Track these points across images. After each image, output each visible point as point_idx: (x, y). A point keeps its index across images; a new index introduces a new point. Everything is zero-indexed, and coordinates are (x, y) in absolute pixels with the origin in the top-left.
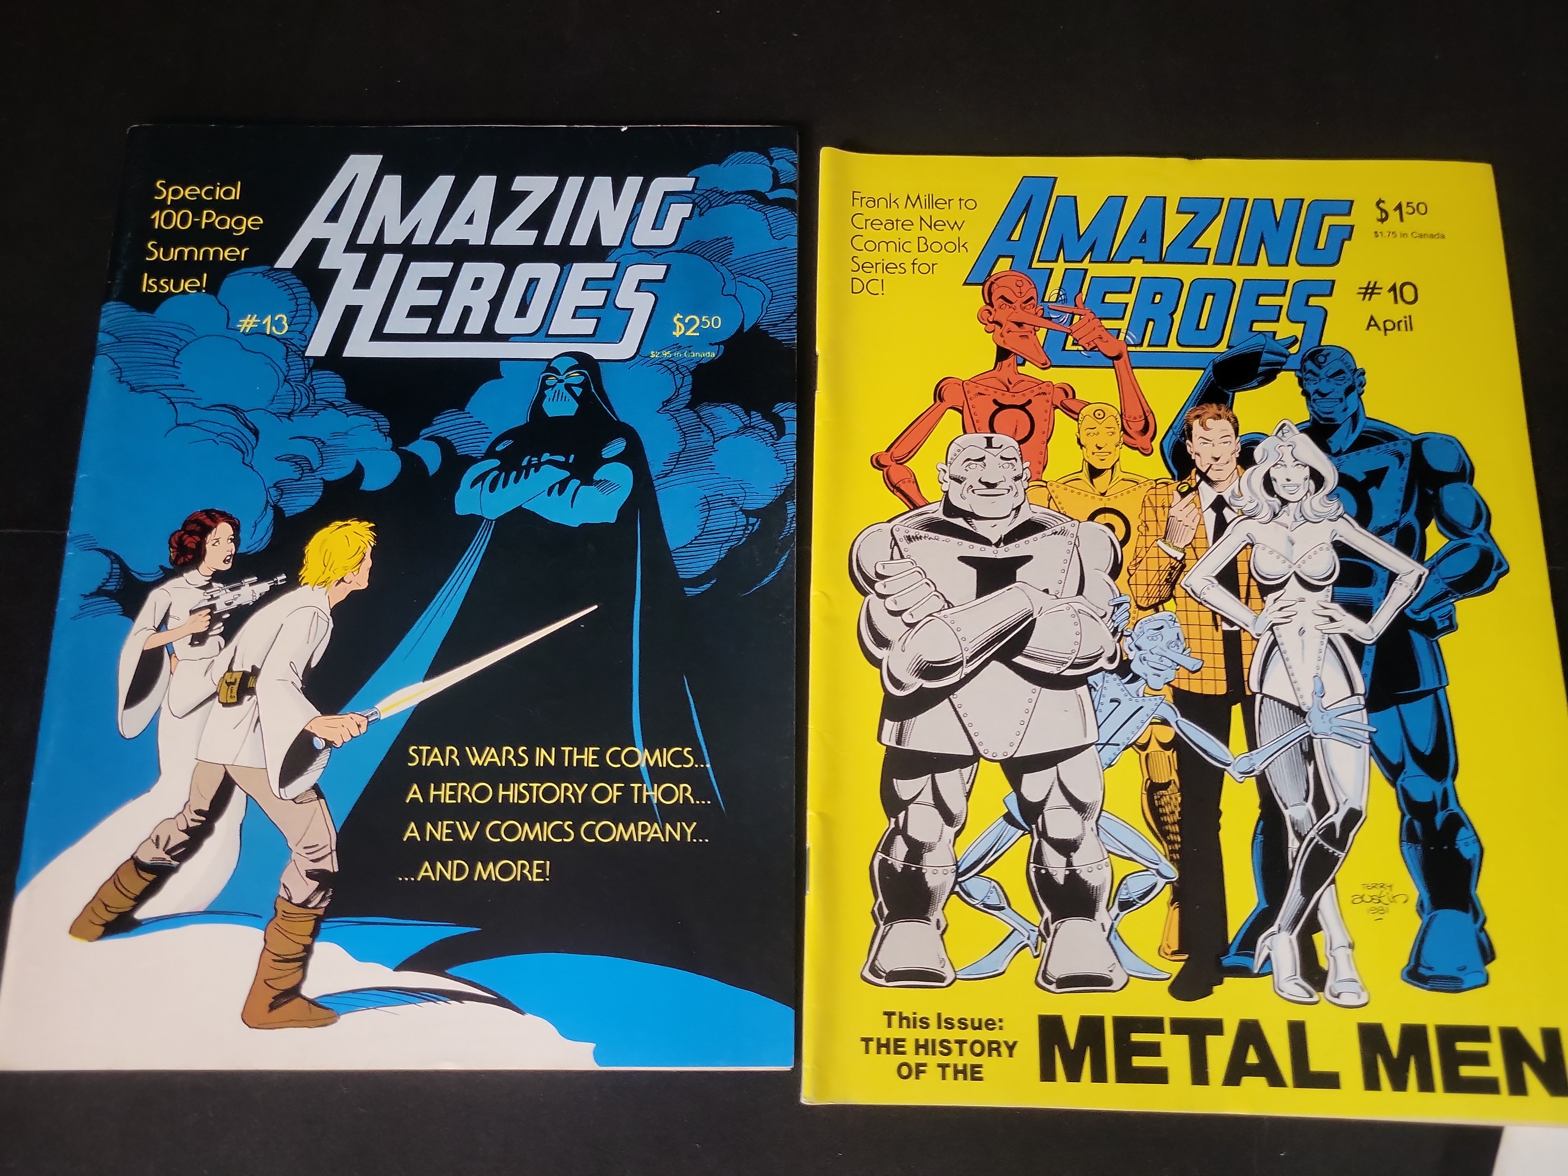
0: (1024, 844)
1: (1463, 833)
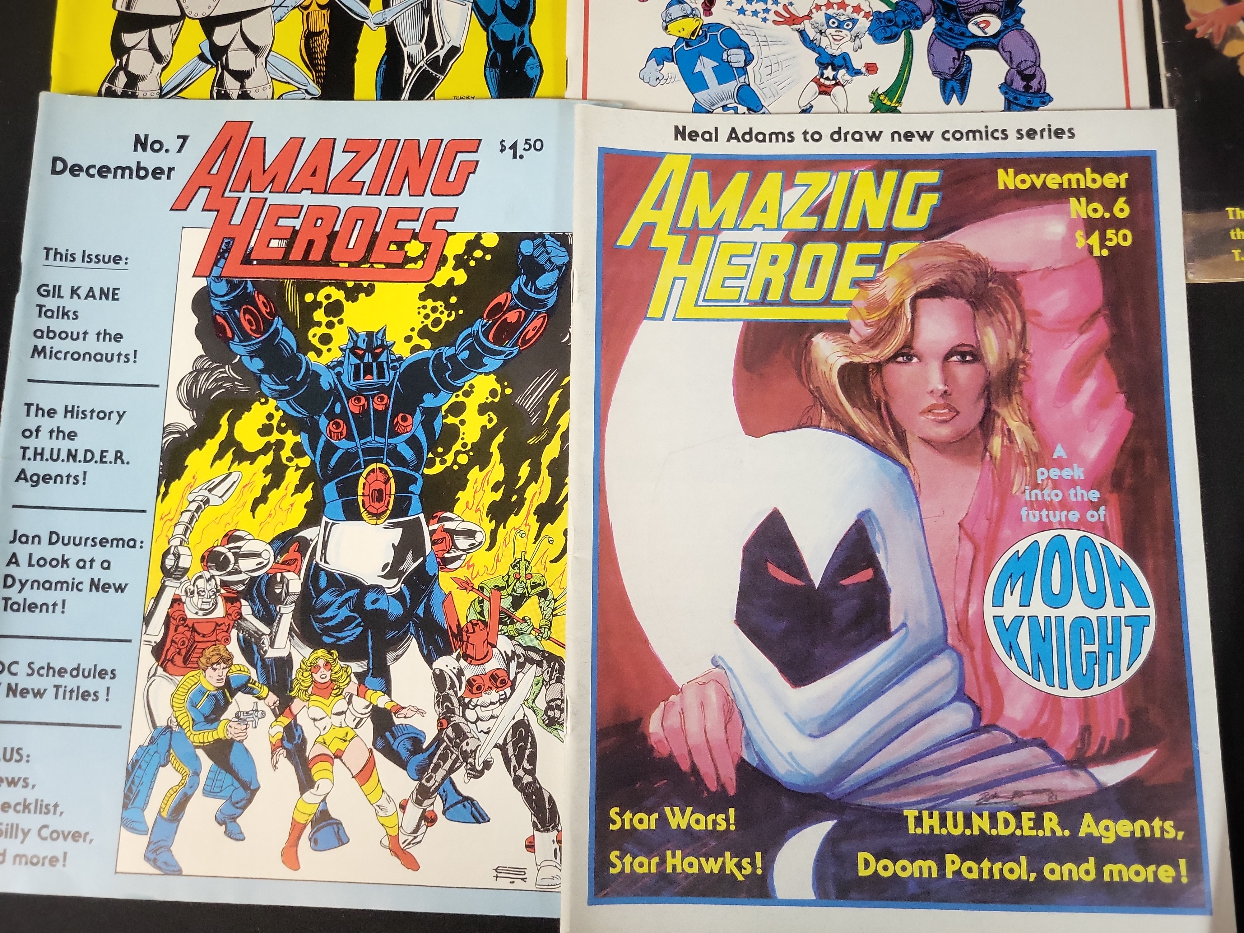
0: (211, 73)
1: (531, 60)
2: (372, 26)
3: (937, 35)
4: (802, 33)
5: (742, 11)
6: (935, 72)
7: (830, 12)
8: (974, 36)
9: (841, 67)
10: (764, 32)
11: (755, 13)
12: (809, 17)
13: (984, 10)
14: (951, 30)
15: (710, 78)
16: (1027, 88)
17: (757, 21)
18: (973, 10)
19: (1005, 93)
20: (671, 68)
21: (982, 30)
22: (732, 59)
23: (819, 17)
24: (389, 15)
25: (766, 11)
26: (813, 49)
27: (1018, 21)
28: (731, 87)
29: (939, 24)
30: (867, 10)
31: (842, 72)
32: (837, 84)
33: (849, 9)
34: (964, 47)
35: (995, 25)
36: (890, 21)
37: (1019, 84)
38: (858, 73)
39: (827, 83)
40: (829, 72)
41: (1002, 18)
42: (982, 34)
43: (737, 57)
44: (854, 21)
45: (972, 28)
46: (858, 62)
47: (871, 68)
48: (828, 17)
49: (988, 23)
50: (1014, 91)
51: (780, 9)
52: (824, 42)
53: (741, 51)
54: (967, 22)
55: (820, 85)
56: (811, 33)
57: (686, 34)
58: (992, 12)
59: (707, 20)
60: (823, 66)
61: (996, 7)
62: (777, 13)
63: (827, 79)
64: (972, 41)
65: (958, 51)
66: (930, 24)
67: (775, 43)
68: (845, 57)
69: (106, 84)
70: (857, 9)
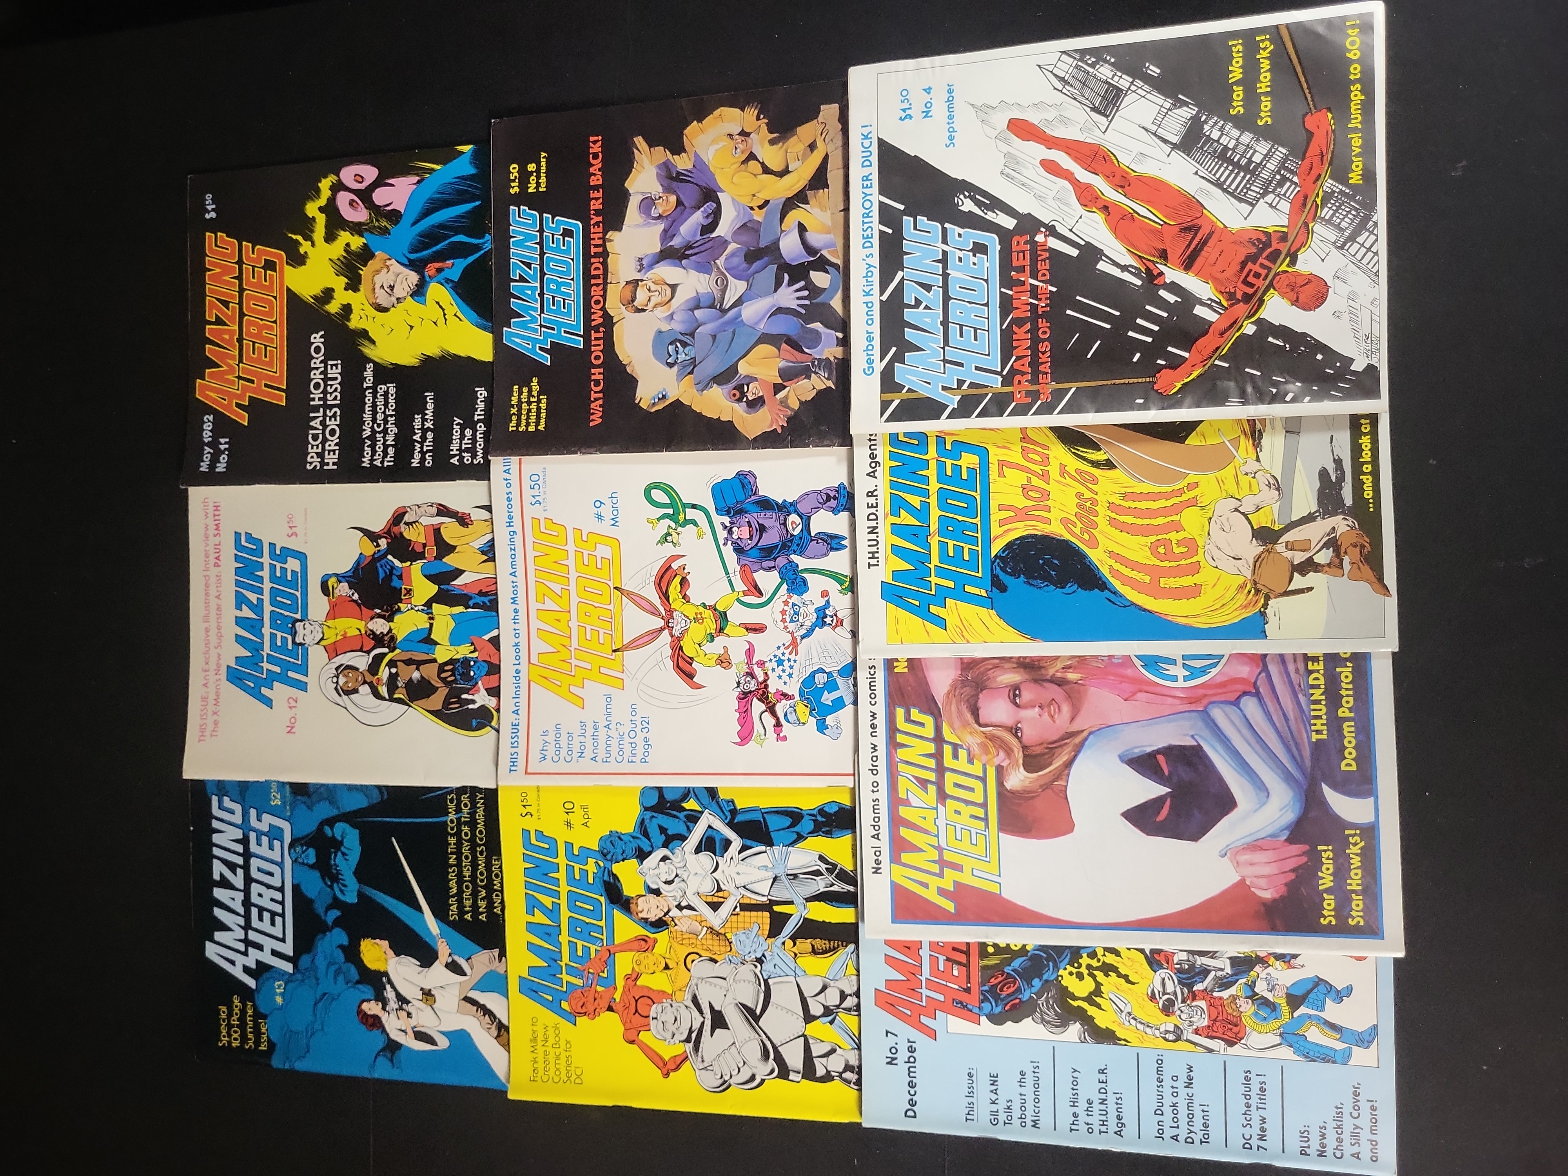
2: (806, 911)
3: (801, 554)
4: (803, 637)
5: (790, 675)
6: (826, 555)
7: (788, 620)
8: (802, 530)
9: (824, 613)
10: (803, 661)
11: (791, 667)
12: (792, 633)
13: (785, 525)
14: (798, 545)
15: (835, 695)
16: (835, 498)
17: (796, 666)
18: (785, 532)
19: (839, 512)
20: (830, 720)
21: (797, 526)
22: (822, 681)
23: (792, 627)
24: (799, 900)
25: (789, 660)
26: (813, 630)
27: (791, 504)
28: (840, 681)
29: (795, 552)
30: (786, 597)
31: (827, 612)
32: (836, 615)
33: (786, 608)
34: (809, 537)
35: (793, 518)
36: (793, 583)
37: (833, 503)
38: (828, 601)
39: (835, 621)
40: (828, 620)
41: (790, 513)
42: (800, 526)
43: (821, 678)
44: (794, 605)
45: (797, 532)
46: (822, 602)
47: (825, 594)
48: (792, 621)
49: (793, 522)
50: (837, 506)
51: (787, 651)
52: (808, 623)
53: (817, 675)
54: (792, 535)
55: (837, 626)
56: (803, 631)
57: (807, 711)
58: (785, 519)
59: (797, 697)
60: (824, 624)
61: (782, 518)
62: (790, 654)
63: (832, 621)
64: (804, 531)
65: (812, 540)
66: (794, 557)
67: (810, 654)
68: (818, 610)
69: (852, 1085)
70: (786, 603)
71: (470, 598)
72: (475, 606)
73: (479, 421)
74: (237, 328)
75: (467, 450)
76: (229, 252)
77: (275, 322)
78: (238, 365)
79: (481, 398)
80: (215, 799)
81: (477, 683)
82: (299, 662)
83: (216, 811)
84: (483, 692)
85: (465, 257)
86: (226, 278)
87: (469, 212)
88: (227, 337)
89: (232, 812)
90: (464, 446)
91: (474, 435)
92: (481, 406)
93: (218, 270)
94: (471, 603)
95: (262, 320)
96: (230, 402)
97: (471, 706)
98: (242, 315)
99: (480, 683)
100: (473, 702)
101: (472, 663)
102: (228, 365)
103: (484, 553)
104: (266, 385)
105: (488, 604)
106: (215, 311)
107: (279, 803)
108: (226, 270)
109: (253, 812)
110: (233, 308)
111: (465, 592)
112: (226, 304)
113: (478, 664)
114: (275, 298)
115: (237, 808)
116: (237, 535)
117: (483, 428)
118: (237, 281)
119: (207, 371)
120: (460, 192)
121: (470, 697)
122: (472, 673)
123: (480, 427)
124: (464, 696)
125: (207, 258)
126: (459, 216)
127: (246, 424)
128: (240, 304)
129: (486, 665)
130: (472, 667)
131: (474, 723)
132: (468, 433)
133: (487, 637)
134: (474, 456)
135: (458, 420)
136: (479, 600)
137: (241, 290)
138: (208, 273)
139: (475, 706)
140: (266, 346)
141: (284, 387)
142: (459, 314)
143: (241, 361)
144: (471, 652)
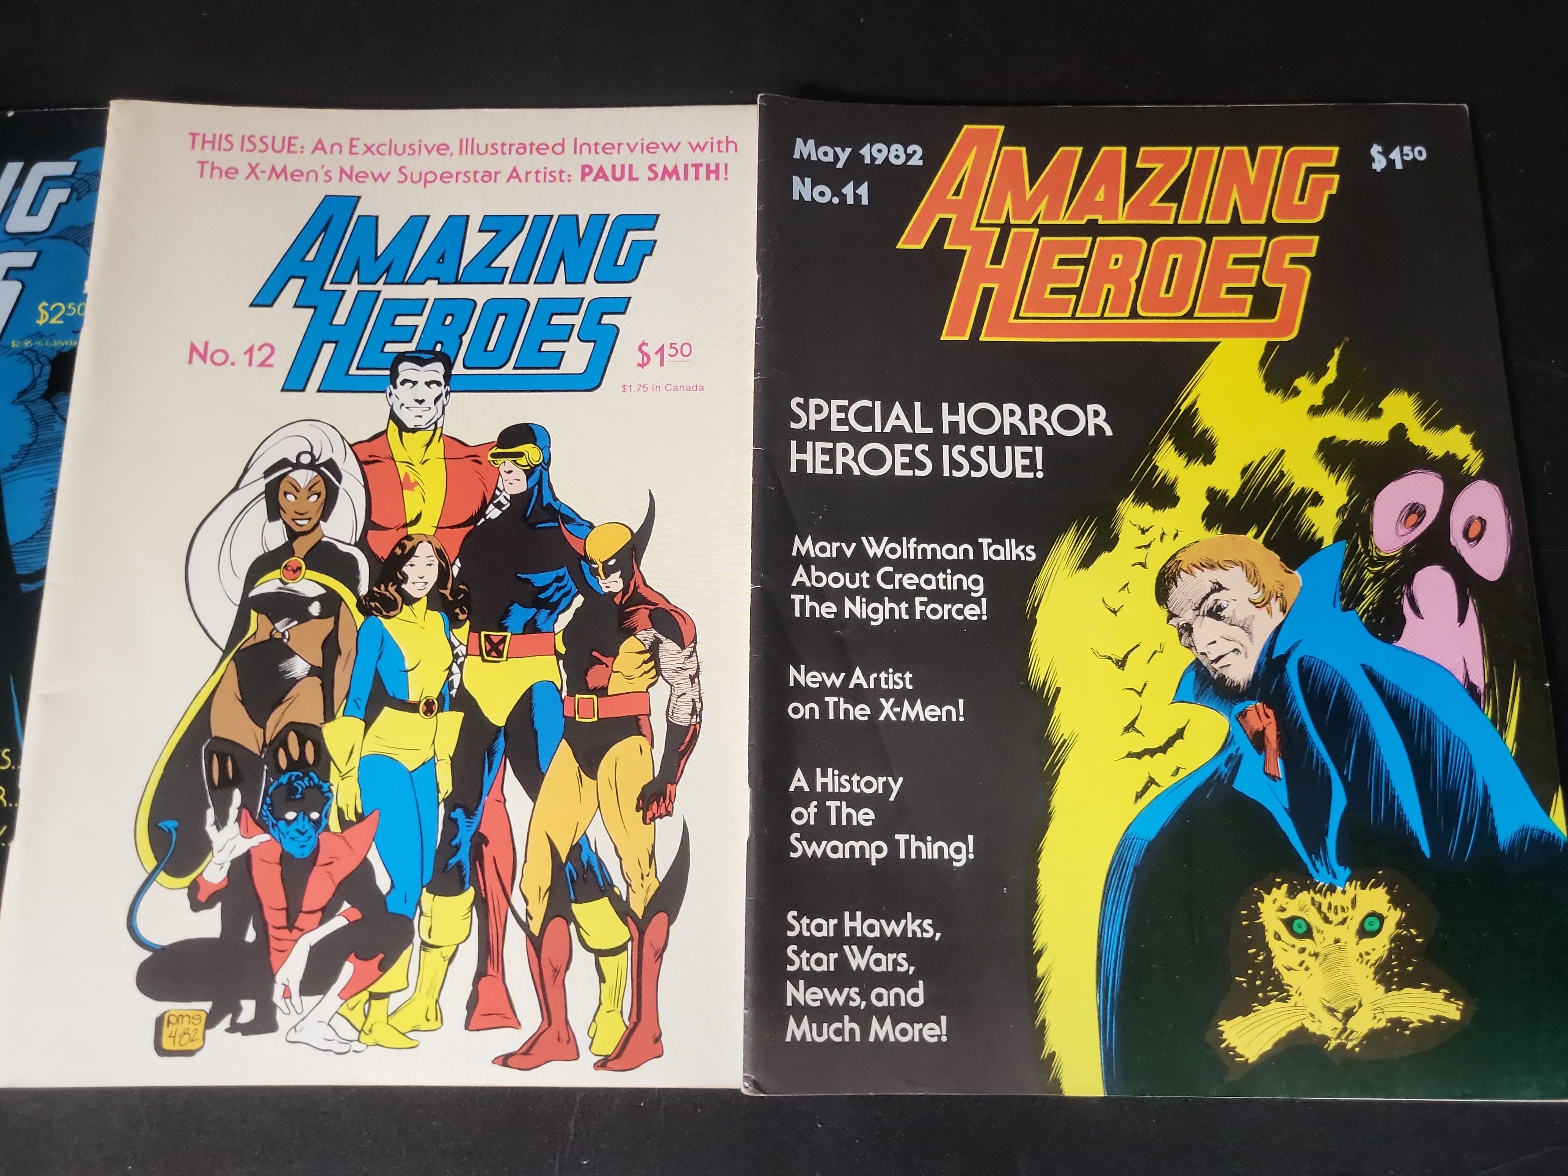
71: (470, 813)
72: (450, 822)
73: (894, 846)
74: (1122, 220)
75: (823, 813)
76: (1296, 201)
77: (1134, 314)
78: (1035, 224)
79: (949, 851)
80: (65, 168)
81: (266, 830)
82: (353, 371)
83: (42, 169)
84: (242, 846)
85: (1293, 812)
86: (1235, 195)
87: (1402, 822)
88: (1100, 196)
89: (33, 210)
90: (833, 804)
91: (858, 832)
92: (930, 850)
93: (1252, 175)
94: (458, 814)
95: (1139, 281)
96: (950, 206)
97: (210, 814)
98: (1150, 233)
99: (266, 837)
100: (220, 822)
101: (315, 815)
102: (1036, 200)
103: (576, 849)
104: (988, 293)
105: (453, 861)
106: (1159, 166)
107: (41, 322)
108: (1252, 194)
109: (26, 259)
110: (1166, 213)
111: (485, 798)
112: (1175, 194)
113: (311, 832)
114: (1190, 315)
115: (41, 222)
116: (650, 221)
117: (875, 857)
118: (1227, 221)
119: (1023, 150)
120: (1451, 798)
121: (233, 812)
122: (291, 815)
123: (879, 850)
124: (237, 796)
125: (1280, 149)
126: (1392, 800)
127: (899, 246)
128: (1176, 229)
129: (307, 852)
130: (307, 814)
131: (171, 824)
132: (865, 817)
133: (374, 856)
134: (810, 834)
135: (896, 788)
136: (464, 837)
137: (1206, 231)
138: (1245, 149)
139: (210, 828)
140: (1077, 292)
141: (982, 338)
142: (1154, 791)
143: (1046, 231)
144: (340, 812)
